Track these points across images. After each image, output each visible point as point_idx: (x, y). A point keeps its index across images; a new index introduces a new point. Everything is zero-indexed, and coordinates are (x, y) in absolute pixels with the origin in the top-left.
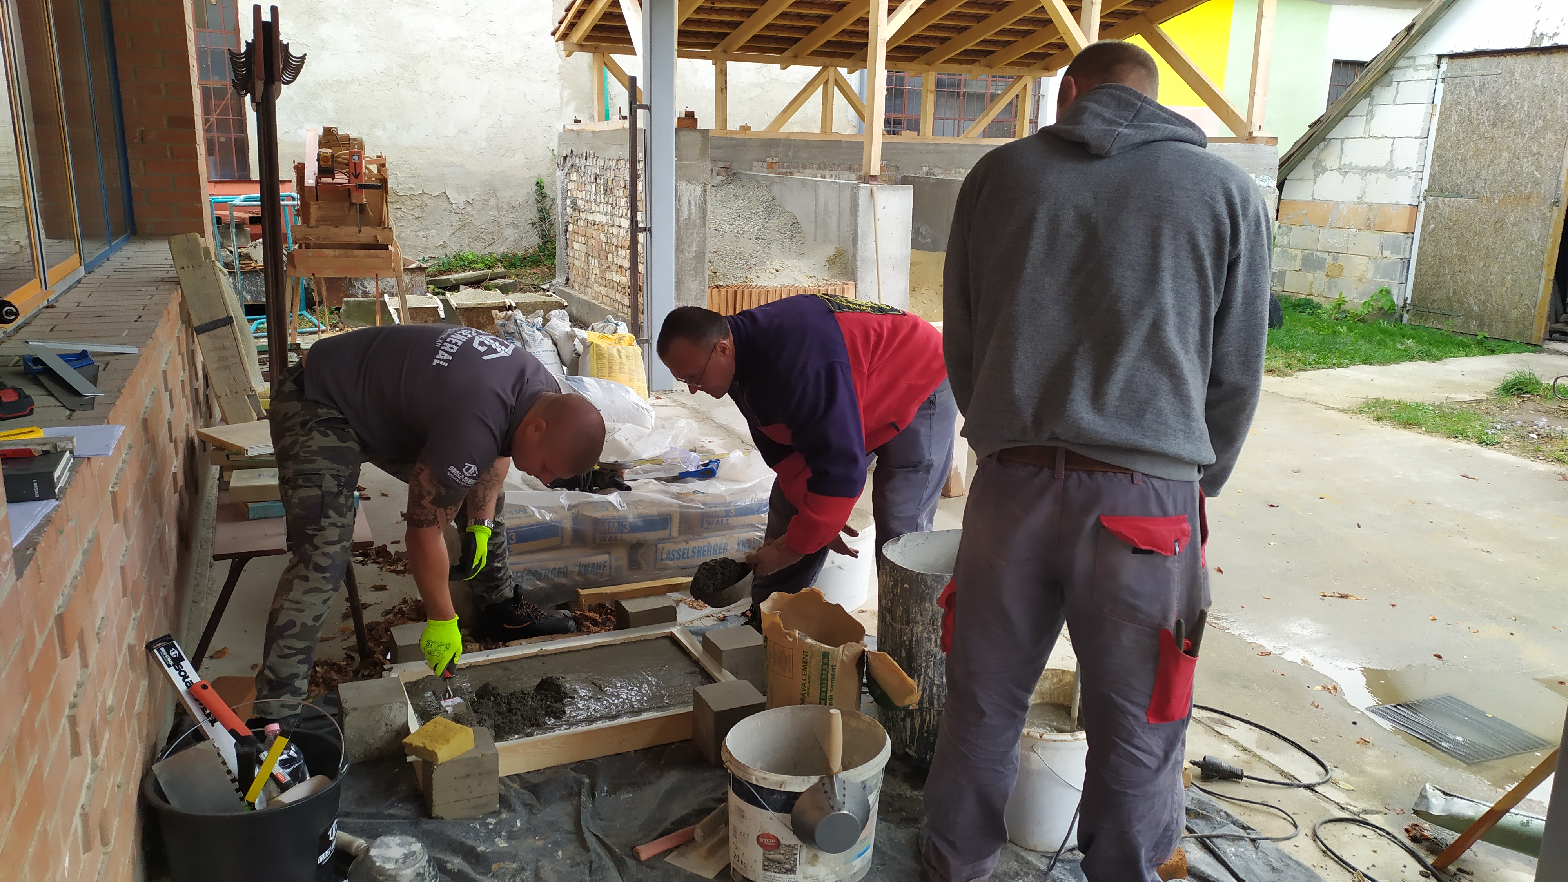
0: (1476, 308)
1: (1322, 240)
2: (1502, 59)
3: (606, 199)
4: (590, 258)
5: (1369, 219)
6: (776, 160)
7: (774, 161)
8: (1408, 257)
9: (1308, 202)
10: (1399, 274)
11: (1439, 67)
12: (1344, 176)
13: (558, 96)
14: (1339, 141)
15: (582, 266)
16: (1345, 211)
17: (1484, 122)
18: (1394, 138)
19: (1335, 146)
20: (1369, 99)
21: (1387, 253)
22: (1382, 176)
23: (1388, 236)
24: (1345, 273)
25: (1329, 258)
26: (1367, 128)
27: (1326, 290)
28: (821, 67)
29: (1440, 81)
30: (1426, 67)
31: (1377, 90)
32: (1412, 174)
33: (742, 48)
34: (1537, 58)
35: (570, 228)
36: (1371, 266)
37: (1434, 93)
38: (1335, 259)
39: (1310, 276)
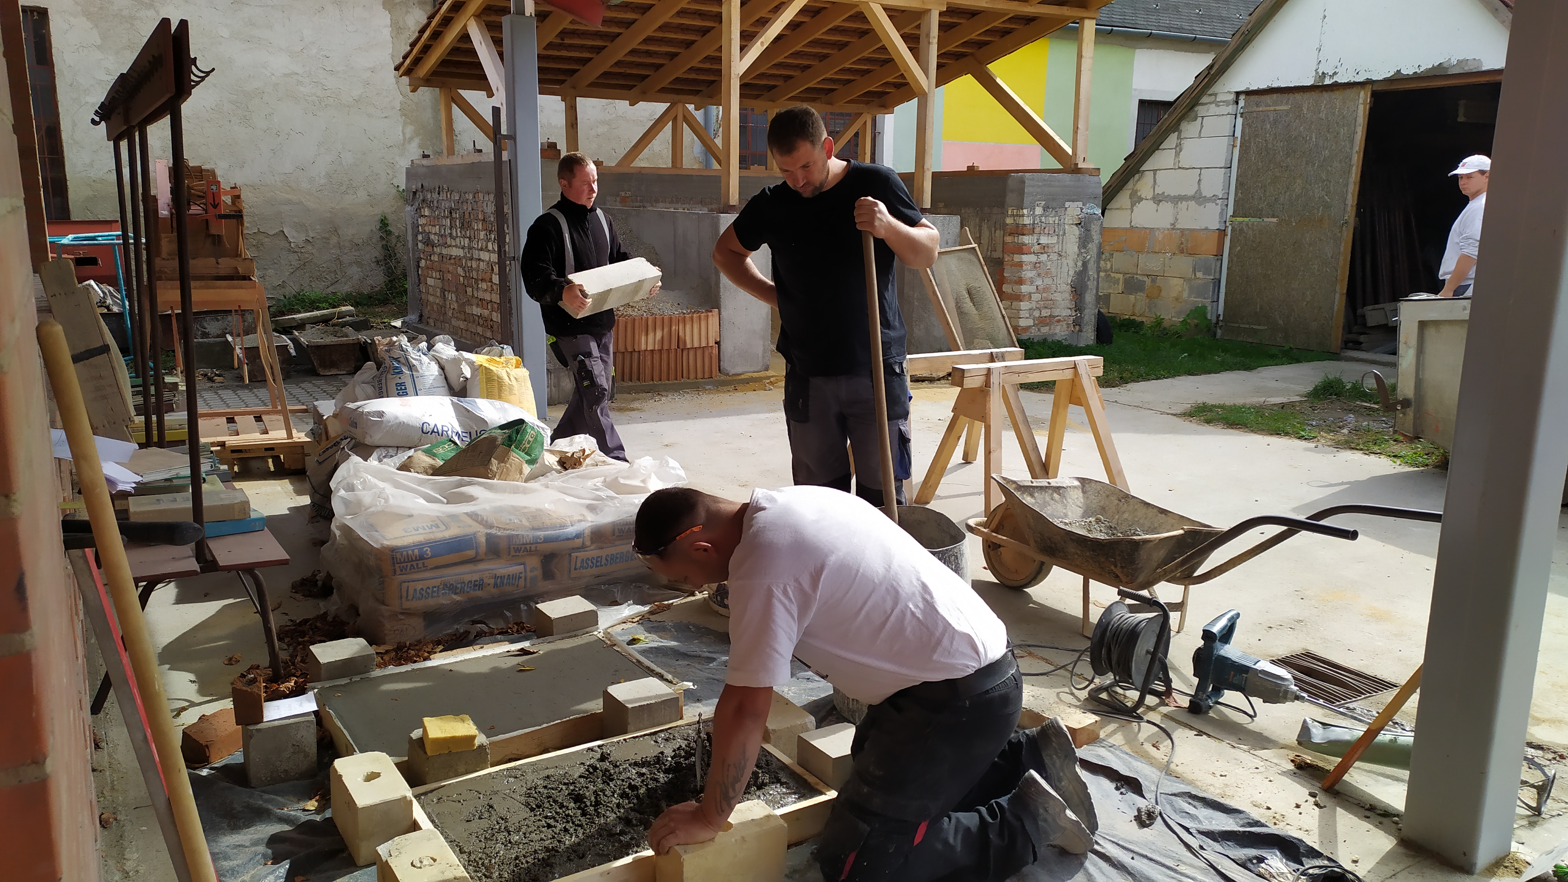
0: (1281, 322)
1: (1141, 265)
2: (1291, 96)
3: (463, 233)
4: (446, 293)
5: (1182, 243)
6: (629, 194)
7: (628, 195)
8: (1218, 277)
9: (1126, 229)
10: (1211, 293)
11: (1237, 103)
12: (1158, 205)
13: (401, 133)
14: (1152, 172)
15: (437, 301)
16: (1160, 237)
17: (1279, 152)
18: (1201, 169)
19: (1148, 177)
20: (1177, 133)
21: (1199, 275)
22: (1192, 203)
23: (1199, 259)
24: (1163, 294)
25: (1148, 281)
26: (1177, 159)
27: (1147, 310)
28: (669, 104)
29: (1239, 115)
30: (1227, 103)
31: (1184, 126)
32: (1218, 201)
33: (592, 85)
34: (1320, 94)
35: (423, 263)
36: (1186, 287)
37: (1235, 126)
38: (1153, 281)
39: (1132, 297)
